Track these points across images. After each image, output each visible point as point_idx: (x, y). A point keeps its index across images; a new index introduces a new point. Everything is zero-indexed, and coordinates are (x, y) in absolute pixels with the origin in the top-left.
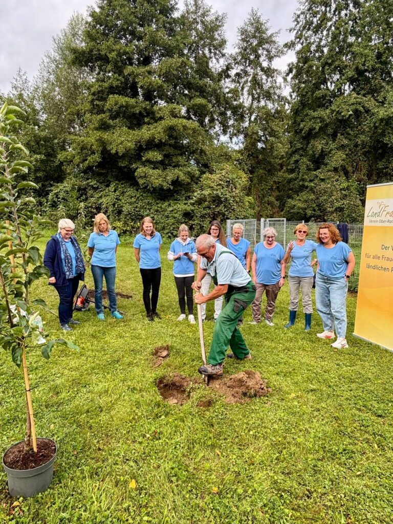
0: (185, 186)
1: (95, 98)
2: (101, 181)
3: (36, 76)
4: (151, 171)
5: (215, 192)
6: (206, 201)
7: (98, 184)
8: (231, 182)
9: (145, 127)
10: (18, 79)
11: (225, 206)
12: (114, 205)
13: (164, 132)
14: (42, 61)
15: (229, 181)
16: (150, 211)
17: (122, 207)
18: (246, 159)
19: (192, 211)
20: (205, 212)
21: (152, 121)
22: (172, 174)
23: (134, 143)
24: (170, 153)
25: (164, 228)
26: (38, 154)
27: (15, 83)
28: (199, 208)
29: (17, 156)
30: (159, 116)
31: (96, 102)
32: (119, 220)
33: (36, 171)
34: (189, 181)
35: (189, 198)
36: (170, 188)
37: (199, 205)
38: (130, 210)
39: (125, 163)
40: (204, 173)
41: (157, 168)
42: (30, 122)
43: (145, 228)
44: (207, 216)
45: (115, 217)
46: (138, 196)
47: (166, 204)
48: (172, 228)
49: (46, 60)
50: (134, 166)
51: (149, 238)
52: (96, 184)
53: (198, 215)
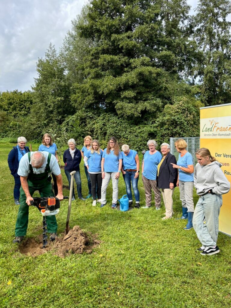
0: (152, 114)
1: (93, 58)
2: (95, 113)
3: (61, 47)
4: (126, 105)
5: (173, 118)
6: (166, 124)
7: (93, 115)
8: (186, 110)
9: (124, 74)
10: (50, 50)
11: (181, 128)
12: (101, 129)
13: (137, 76)
14: (65, 37)
15: (185, 109)
16: (126, 133)
17: (107, 130)
18: (204, 92)
19: (156, 131)
20: (165, 132)
21: (130, 70)
22: (141, 106)
23: (115, 86)
24: (141, 91)
25: (134, 144)
26: (60, 97)
27: (48, 52)
28: (161, 129)
29: (47, 99)
30: (134, 66)
31: (94, 61)
32: (105, 139)
33: (58, 108)
34: (155, 110)
35: (154, 122)
36: (139, 116)
37: (161, 127)
38: (111, 132)
39: (109, 100)
40: (166, 104)
41: (131, 102)
42: (55, 77)
43: (45, 141)
44: (166, 135)
45: (102, 137)
46: (118, 122)
47: (137, 127)
48: (139, 145)
49: (68, 36)
50: (115, 102)
51: (48, 147)
52: (92, 115)
53: (160, 134)
